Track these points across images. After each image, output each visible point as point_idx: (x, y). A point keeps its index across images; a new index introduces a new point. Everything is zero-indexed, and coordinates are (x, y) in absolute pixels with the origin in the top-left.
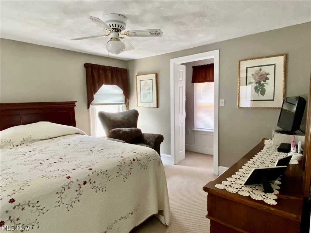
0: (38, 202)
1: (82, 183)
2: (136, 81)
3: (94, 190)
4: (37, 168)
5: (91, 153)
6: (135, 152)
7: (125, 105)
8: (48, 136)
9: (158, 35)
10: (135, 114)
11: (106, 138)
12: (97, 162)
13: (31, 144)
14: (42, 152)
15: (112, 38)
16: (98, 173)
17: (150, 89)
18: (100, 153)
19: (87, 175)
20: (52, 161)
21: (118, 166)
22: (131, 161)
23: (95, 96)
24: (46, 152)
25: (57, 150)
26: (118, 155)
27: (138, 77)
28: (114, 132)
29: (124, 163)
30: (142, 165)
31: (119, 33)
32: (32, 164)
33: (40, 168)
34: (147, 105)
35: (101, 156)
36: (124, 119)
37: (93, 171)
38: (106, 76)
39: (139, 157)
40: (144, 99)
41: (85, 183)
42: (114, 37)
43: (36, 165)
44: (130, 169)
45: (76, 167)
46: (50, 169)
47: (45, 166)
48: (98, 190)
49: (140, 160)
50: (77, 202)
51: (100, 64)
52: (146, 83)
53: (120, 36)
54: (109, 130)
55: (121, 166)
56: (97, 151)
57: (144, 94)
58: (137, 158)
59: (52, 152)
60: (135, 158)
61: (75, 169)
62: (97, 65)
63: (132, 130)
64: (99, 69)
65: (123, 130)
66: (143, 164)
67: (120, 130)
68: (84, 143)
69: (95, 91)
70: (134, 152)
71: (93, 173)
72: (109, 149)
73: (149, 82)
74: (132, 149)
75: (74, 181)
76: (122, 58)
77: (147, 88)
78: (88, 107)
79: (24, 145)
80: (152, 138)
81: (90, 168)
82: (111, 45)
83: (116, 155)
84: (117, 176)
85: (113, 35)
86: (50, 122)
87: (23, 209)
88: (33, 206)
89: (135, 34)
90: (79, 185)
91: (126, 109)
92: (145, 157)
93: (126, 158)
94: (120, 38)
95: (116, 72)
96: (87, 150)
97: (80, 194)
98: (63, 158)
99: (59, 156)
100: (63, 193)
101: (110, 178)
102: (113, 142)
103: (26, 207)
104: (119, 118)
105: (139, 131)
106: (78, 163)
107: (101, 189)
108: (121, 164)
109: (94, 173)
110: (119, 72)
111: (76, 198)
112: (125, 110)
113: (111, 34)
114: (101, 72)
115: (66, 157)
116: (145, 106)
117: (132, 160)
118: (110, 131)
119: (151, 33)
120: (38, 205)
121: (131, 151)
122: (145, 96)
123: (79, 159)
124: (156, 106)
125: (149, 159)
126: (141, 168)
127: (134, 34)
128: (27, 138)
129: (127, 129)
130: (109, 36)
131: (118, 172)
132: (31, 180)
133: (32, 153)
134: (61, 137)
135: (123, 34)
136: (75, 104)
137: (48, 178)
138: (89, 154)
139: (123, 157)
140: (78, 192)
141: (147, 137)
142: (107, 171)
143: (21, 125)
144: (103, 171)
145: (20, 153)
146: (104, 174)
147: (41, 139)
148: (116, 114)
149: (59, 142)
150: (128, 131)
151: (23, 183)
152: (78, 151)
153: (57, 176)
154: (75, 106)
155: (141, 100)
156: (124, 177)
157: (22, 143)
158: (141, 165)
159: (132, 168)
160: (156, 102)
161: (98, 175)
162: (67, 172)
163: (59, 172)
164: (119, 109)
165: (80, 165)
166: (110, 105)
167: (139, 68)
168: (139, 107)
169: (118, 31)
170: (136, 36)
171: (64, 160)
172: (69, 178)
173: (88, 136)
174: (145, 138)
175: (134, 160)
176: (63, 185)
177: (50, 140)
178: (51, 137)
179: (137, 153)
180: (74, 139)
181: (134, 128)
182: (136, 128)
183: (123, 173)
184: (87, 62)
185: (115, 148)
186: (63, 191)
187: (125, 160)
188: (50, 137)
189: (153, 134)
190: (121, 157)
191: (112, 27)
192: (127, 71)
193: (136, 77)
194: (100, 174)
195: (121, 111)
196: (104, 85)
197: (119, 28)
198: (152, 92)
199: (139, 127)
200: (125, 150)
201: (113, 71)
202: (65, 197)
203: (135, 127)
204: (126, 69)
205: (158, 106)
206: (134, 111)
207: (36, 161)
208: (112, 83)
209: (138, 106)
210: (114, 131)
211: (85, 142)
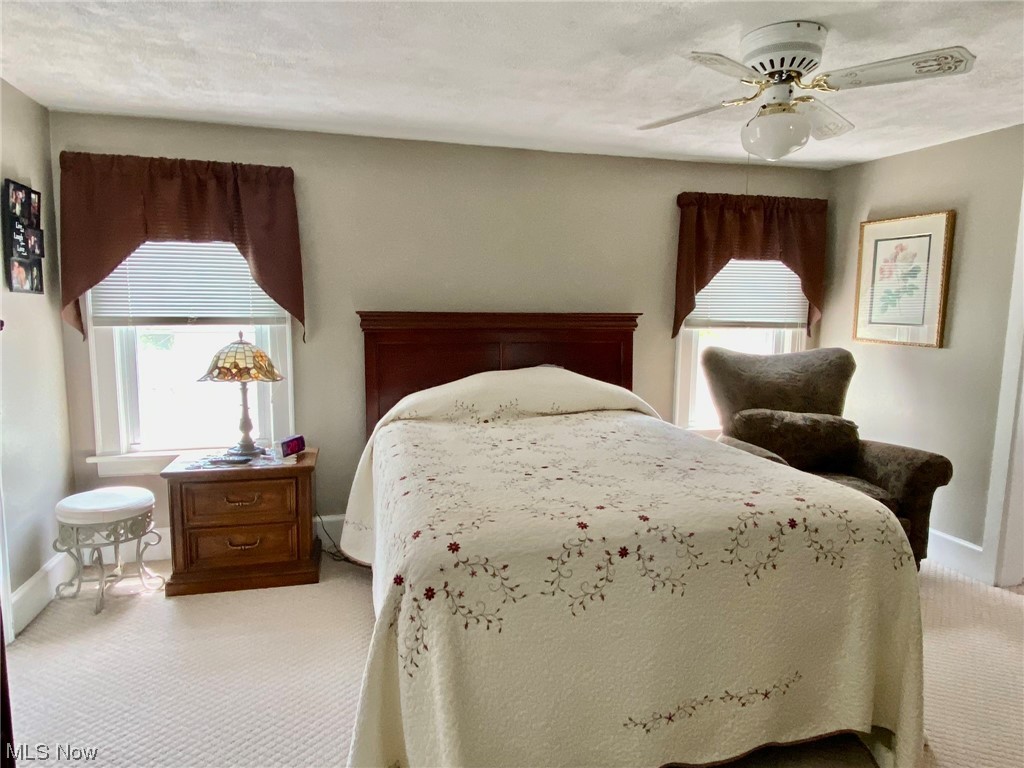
0: (505, 567)
1: (615, 551)
2: (861, 242)
3: (647, 580)
4: (517, 483)
5: (658, 473)
6: (803, 500)
7: (805, 331)
8: (556, 407)
9: (950, 68)
10: (841, 368)
11: (721, 436)
12: (665, 501)
13: (515, 422)
14: (536, 447)
15: (764, 107)
16: (665, 534)
17: (914, 273)
18: (683, 477)
19: (633, 531)
20: (553, 474)
21: (731, 529)
22: (779, 523)
23: (700, 297)
24: (545, 449)
25: (570, 449)
26: (739, 496)
27: (868, 228)
28: (749, 420)
29: (756, 525)
30: (821, 548)
31: (793, 84)
32: (507, 472)
33: (524, 485)
34: (902, 335)
35: (685, 490)
36: (792, 378)
37: (651, 524)
38: (745, 231)
39: (814, 518)
40: (884, 309)
41: (624, 553)
42: (773, 102)
43: (516, 476)
44: (774, 550)
45: (607, 502)
46: (544, 492)
47: (534, 482)
48: (659, 586)
49: (816, 531)
50: (597, 598)
51: (729, 193)
52: (902, 248)
53: (798, 92)
54: (735, 412)
55: (742, 533)
56: (676, 471)
57: (888, 292)
58: (805, 520)
59: (558, 450)
60: (799, 520)
61: (602, 508)
62: (717, 195)
63: (816, 422)
64: (722, 209)
65: (783, 419)
66: (827, 547)
67: (772, 418)
68: (645, 441)
69: (702, 282)
70: (798, 499)
71: (649, 531)
72: (715, 471)
73: (917, 246)
74: (794, 488)
75: (597, 538)
76: (807, 162)
77: (902, 267)
78: (675, 333)
79: (500, 422)
80: (899, 464)
81: (642, 513)
82: (758, 129)
83: (732, 496)
84: (723, 561)
85: (769, 95)
86: (565, 368)
87: (473, 574)
88: (494, 575)
89: (855, 80)
90: (608, 553)
91: (807, 344)
92: (838, 525)
93: (766, 511)
94: (796, 99)
95: (782, 214)
96: (648, 461)
97: (607, 580)
98: (581, 471)
99: (572, 465)
100: (563, 563)
101: (701, 561)
102: (733, 453)
103: (480, 571)
104: (774, 374)
105: (850, 429)
106: (613, 494)
107: (668, 583)
108: (743, 526)
109: (653, 532)
110: (797, 214)
111: (596, 587)
112: (802, 348)
113: (763, 92)
114: (729, 215)
115: (589, 471)
116: (893, 340)
117: (785, 521)
118: (737, 416)
119: (923, 65)
120: (504, 574)
121: (790, 492)
122: (892, 298)
123: (621, 483)
124: (934, 340)
125: (858, 536)
126: (817, 559)
127: (850, 79)
128: (508, 405)
129: (799, 415)
130: (757, 99)
131: (730, 548)
132: (499, 511)
133: (514, 445)
134: (589, 415)
135: (806, 87)
136: (638, 321)
137: (534, 514)
138: (650, 475)
139: (751, 505)
140: (603, 573)
141: (877, 457)
142: (692, 534)
143: (499, 369)
144: (681, 534)
145: (489, 441)
146: (682, 542)
147: (541, 411)
148: (767, 359)
149: (581, 426)
150: (801, 422)
151: (480, 512)
152: (622, 459)
153: (557, 513)
154: (636, 326)
155: (870, 316)
156: (747, 571)
157: (496, 417)
158: (817, 546)
159: (781, 548)
160: (936, 326)
161: (664, 539)
162: (580, 512)
163: (563, 505)
164: (778, 344)
165: (618, 500)
166: (748, 330)
167: (879, 193)
168: (862, 339)
169: (786, 77)
170: (858, 84)
171: (580, 478)
172: (583, 526)
173: (662, 421)
174: (870, 460)
175: (793, 524)
176: (566, 541)
177: (559, 417)
178: (563, 409)
179: (810, 503)
180: (621, 424)
181: (830, 417)
182: (837, 417)
183: (749, 556)
184: (688, 189)
185: (735, 473)
186: (565, 558)
187: (758, 515)
188: (560, 411)
189: (903, 450)
190: (748, 505)
191: (769, 69)
192: (826, 205)
193: (862, 228)
194: (670, 539)
195: (787, 350)
196: (732, 261)
197: (794, 67)
198: (921, 286)
199: (847, 414)
200: (766, 486)
201: (771, 212)
202: (568, 574)
203: (831, 414)
204: (826, 201)
205: (943, 341)
206: (837, 355)
207: (518, 467)
208: (764, 254)
209: (858, 336)
210: (750, 416)
211: (649, 437)
